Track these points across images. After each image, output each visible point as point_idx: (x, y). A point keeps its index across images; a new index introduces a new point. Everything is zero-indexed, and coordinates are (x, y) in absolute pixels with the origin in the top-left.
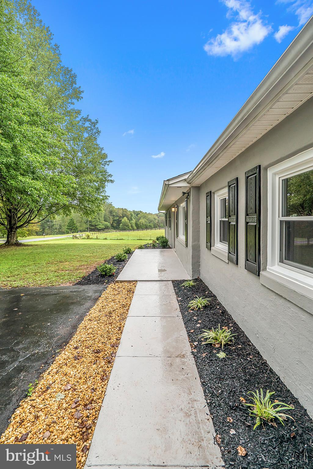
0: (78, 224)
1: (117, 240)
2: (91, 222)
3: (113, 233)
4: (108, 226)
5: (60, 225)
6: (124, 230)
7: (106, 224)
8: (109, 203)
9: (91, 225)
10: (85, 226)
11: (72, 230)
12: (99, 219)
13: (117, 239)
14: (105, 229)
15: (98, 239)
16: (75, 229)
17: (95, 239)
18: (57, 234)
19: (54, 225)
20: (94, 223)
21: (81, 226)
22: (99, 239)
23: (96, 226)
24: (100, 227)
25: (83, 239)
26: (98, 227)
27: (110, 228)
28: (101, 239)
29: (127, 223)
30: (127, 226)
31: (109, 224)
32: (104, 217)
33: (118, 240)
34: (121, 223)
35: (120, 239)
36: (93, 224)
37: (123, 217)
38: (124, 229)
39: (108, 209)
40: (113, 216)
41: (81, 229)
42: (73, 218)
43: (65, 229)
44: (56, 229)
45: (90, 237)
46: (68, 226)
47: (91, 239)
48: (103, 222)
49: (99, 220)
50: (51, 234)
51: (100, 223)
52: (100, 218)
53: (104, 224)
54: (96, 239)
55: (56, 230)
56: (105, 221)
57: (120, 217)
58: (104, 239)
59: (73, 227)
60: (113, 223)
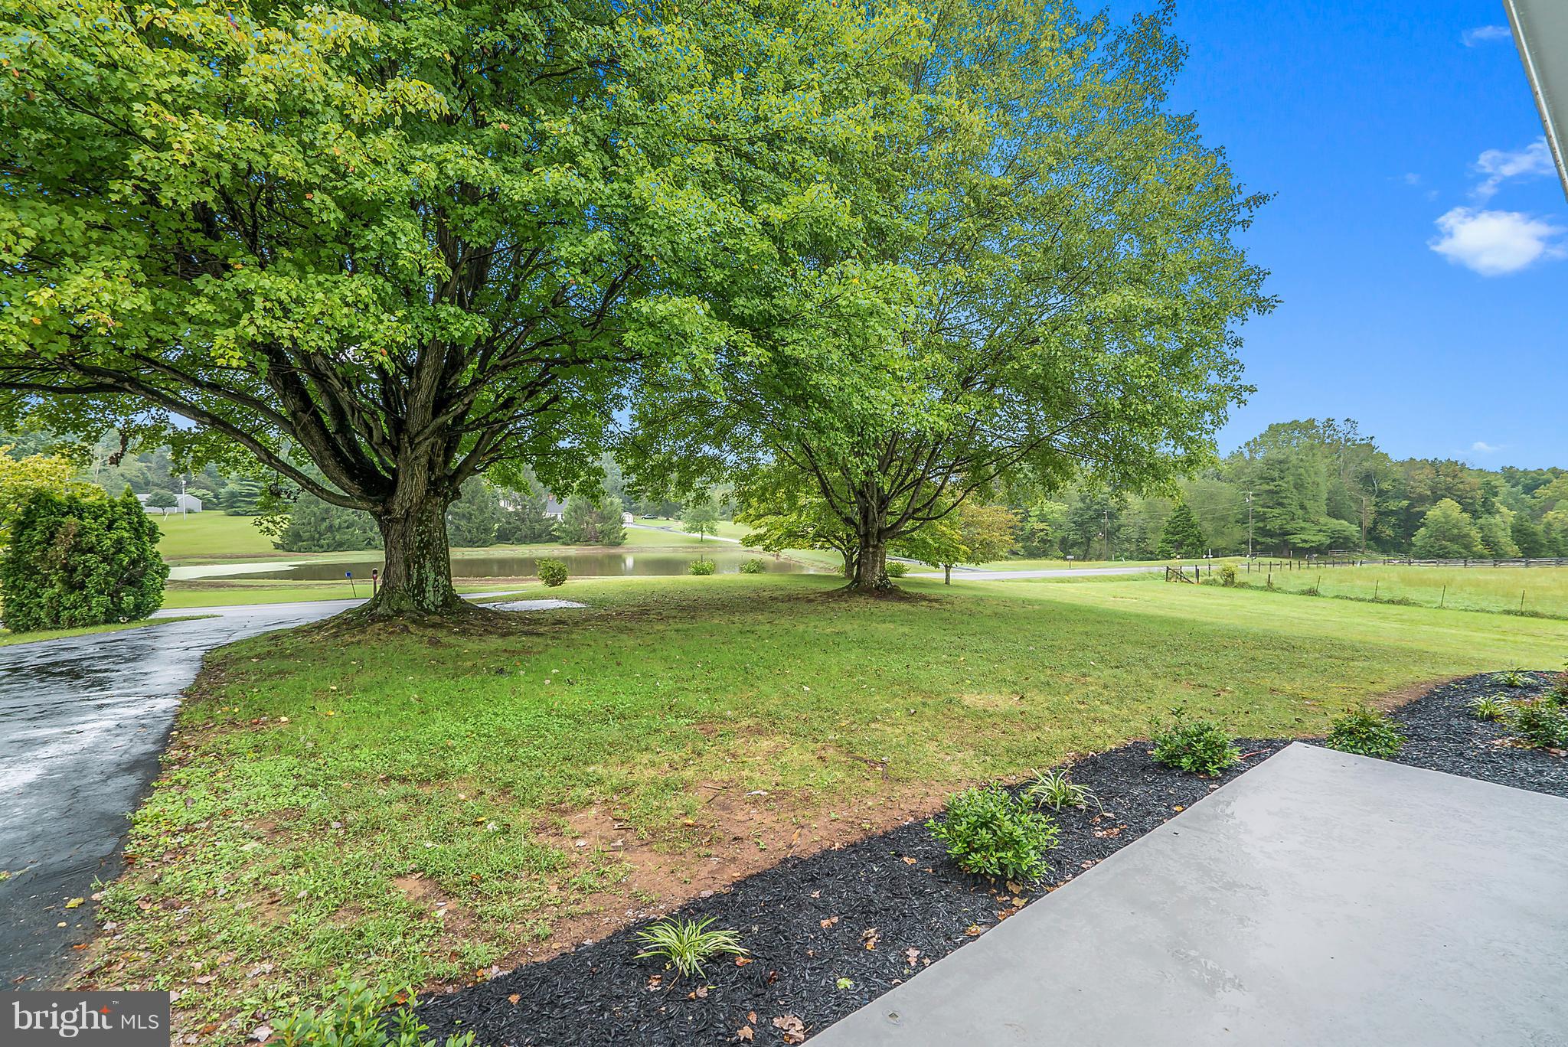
0: (1208, 527)
1: (1372, 601)
2: (1263, 521)
3: (1368, 569)
4: (1347, 539)
5: (1143, 531)
6: (1439, 556)
7: (1339, 528)
8: (1358, 442)
9: (1264, 532)
10: (1237, 533)
11: (1180, 544)
12: (1303, 507)
13: (1376, 600)
14: (1335, 549)
15: (1274, 590)
16: (1192, 544)
17: (1257, 588)
18: (1131, 558)
19: (1120, 527)
20: (1279, 522)
21: (1219, 533)
22: (1278, 590)
23: (1287, 533)
24: (1305, 541)
25: (1206, 583)
26: (1295, 539)
27: (1357, 545)
28: (1290, 593)
29: (1455, 526)
30: (1462, 539)
31: (1352, 529)
32: (1328, 499)
33: (1381, 602)
34: (1423, 525)
35: (1392, 602)
36: (1274, 525)
37: (1436, 498)
38: (1437, 554)
39: (1352, 467)
40: (1381, 493)
41: (1221, 543)
42: (1188, 504)
43: (1156, 542)
44: (1129, 540)
45: (1238, 578)
46: (1167, 533)
47: (1242, 585)
48: (1324, 519)
49: (1300, 512)
50: (1109, 559)
51: (1306, 525)
52: (1308, 504)
53: (1324, 528)
54: (1262, 588)
55: (1127, 545)
56: (1334, 513)
57: (1422, 499)
58: (1303, 593)
59: (1187, 537)
60: (1375, 523)
